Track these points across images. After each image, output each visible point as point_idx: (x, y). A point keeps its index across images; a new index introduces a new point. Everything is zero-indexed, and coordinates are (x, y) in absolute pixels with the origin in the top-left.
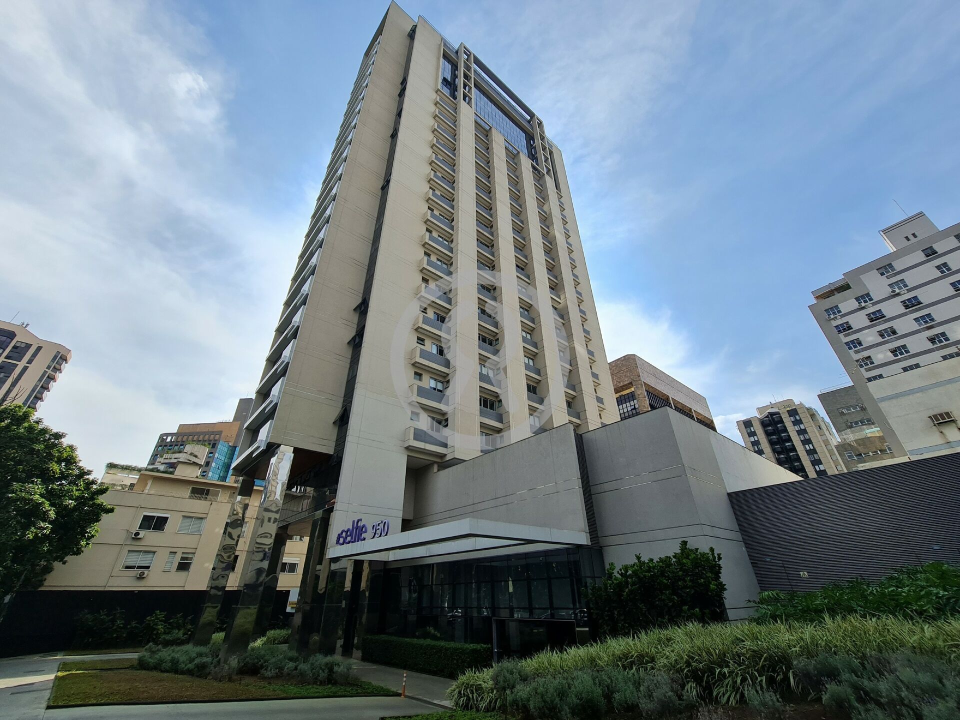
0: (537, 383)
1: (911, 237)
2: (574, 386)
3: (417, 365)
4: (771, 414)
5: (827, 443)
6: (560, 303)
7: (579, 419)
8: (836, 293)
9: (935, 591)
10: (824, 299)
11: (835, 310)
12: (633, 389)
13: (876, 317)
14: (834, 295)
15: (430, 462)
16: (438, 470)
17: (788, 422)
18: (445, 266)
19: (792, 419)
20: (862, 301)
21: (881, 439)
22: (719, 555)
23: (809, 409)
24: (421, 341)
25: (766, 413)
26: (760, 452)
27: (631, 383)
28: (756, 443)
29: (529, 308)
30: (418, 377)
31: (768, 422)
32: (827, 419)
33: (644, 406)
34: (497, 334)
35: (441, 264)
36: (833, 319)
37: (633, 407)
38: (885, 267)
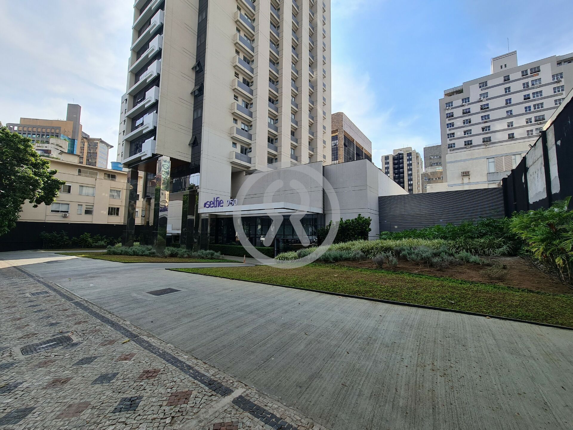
0: (295, 130)
1: (503, 67)
2: (313, 133)
3: (235, 114)
4: (399, 154)
5: (418, 171)
6: (313, 77)
7: (313, 152)
8: (455, 94)
9: (435, 233)
10: (448, 96)
11: (450, 104)
12: (337, 134)
13: (466, 112)
15: (242, 170)
16: (246, 175)
17: (405, 158)
18: (249, 41)
19: (408, 158)
20: (464, 101)
21: (441, 173)
22: (371, 219)
23: (417, 153)
24: (236, 98)
25: (397, 153)
26: (387, 173)
27: (337, 130)
28: (387, 168)
29: (296, 79)
30: (235, 121)
31: (397, 158)
32: (423, 160)
33: (341, 144)
34: (277, 97)
35: (246, 40)
36: (447, 109)
37: (335, 144)
38: (483, 83)
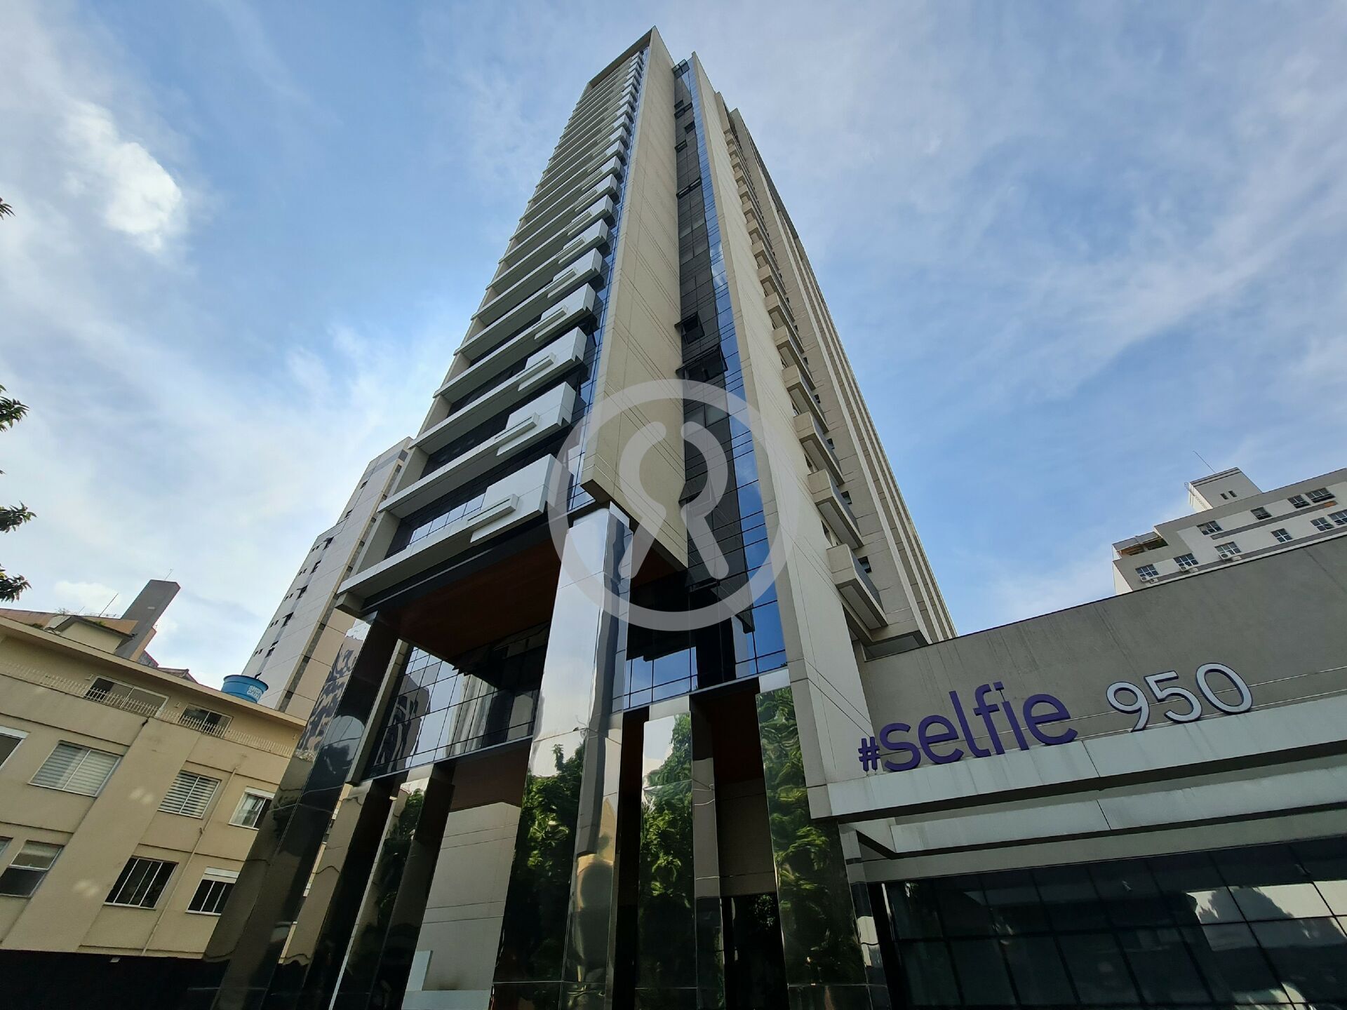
1: (1228, 495)
8: (1146, 549)
10: (1131, 555)
11: (1148, 569)
14: (1143, 551)
20: (1184, 563)
24: (796, 411)
38: (1209, 526)
